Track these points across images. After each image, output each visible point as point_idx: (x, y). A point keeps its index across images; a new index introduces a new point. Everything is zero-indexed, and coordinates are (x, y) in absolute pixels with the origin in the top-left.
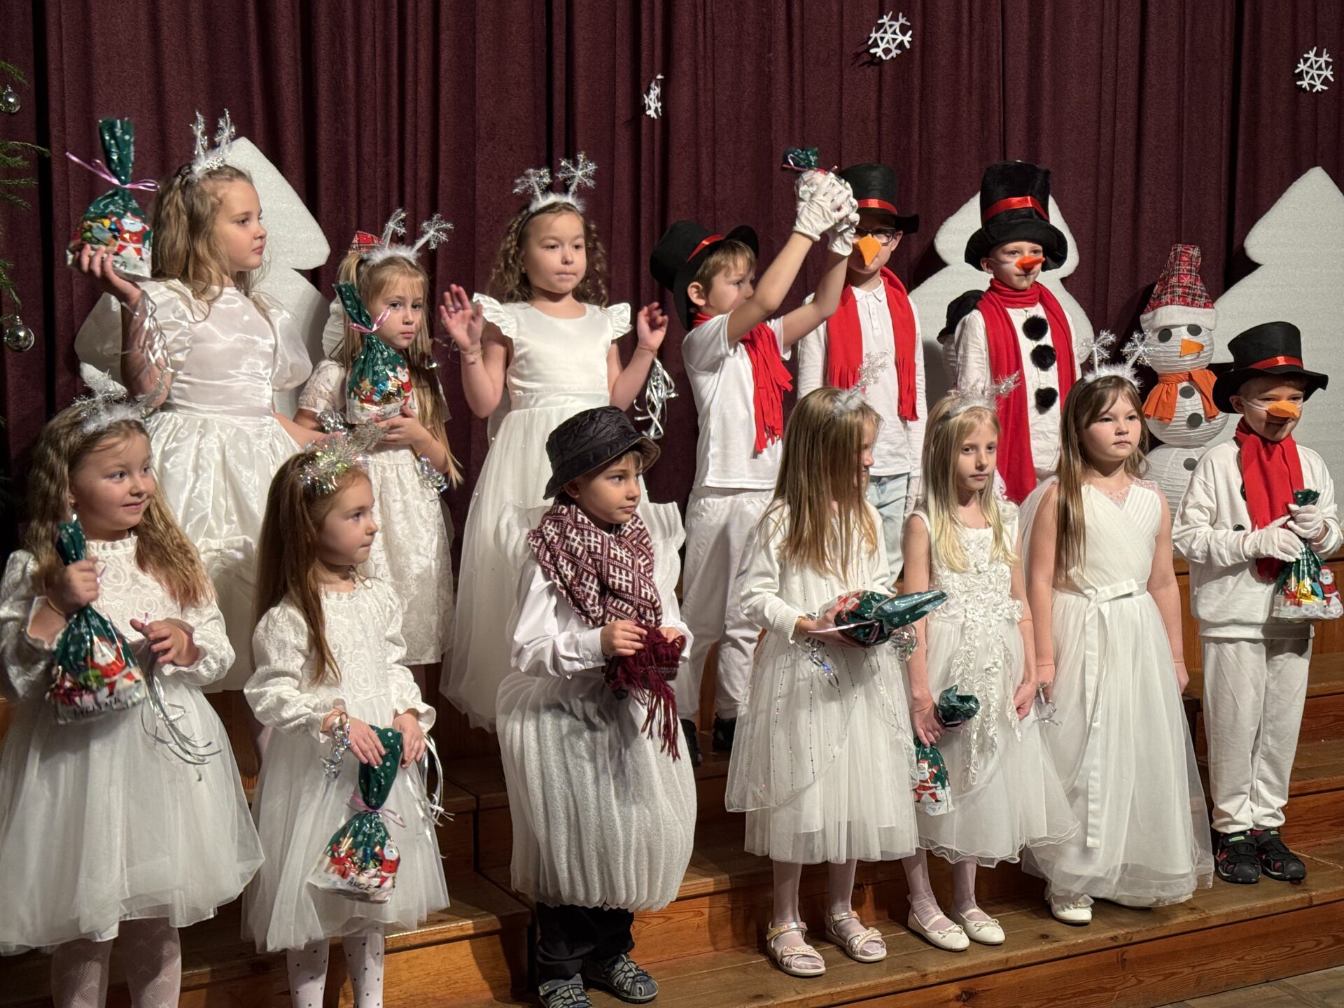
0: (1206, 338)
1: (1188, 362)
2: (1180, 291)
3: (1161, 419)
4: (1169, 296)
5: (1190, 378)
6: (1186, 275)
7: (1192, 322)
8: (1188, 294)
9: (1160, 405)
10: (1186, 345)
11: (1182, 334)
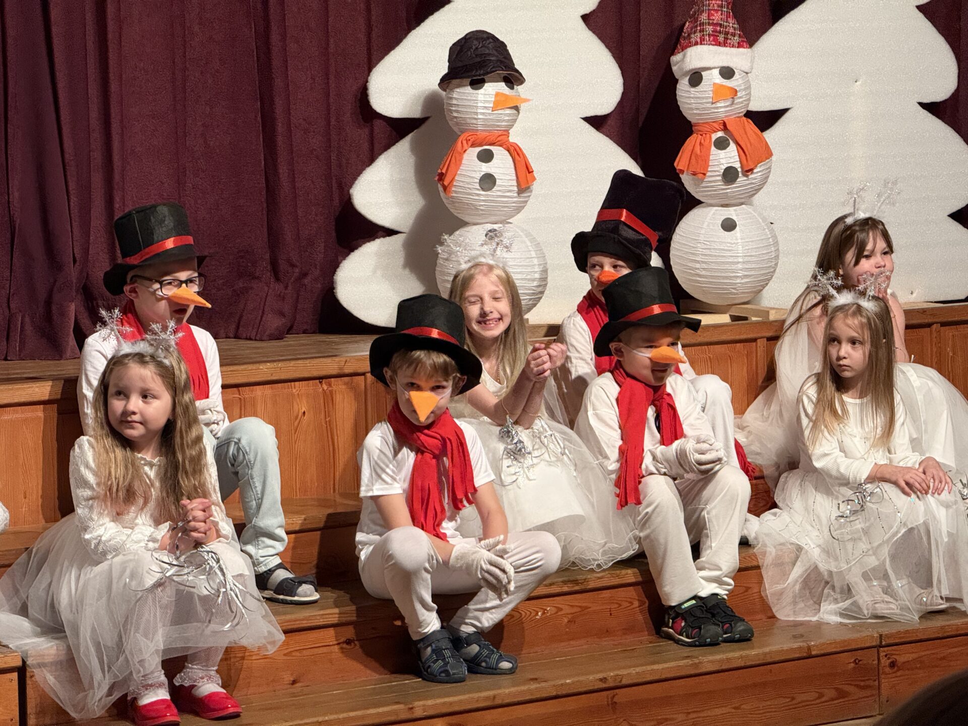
0: (741, 82)
1: (722, 109)
2: (710, 29)
3: (694, 174)
4: (698, 34)
5: (725, 127)
6: (717, 11)
7: (725, 64)
8: (720, 32)
9: (693, 157)
10: (719, 92)
11: (713, 78)
